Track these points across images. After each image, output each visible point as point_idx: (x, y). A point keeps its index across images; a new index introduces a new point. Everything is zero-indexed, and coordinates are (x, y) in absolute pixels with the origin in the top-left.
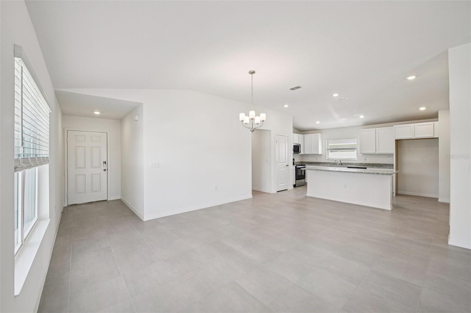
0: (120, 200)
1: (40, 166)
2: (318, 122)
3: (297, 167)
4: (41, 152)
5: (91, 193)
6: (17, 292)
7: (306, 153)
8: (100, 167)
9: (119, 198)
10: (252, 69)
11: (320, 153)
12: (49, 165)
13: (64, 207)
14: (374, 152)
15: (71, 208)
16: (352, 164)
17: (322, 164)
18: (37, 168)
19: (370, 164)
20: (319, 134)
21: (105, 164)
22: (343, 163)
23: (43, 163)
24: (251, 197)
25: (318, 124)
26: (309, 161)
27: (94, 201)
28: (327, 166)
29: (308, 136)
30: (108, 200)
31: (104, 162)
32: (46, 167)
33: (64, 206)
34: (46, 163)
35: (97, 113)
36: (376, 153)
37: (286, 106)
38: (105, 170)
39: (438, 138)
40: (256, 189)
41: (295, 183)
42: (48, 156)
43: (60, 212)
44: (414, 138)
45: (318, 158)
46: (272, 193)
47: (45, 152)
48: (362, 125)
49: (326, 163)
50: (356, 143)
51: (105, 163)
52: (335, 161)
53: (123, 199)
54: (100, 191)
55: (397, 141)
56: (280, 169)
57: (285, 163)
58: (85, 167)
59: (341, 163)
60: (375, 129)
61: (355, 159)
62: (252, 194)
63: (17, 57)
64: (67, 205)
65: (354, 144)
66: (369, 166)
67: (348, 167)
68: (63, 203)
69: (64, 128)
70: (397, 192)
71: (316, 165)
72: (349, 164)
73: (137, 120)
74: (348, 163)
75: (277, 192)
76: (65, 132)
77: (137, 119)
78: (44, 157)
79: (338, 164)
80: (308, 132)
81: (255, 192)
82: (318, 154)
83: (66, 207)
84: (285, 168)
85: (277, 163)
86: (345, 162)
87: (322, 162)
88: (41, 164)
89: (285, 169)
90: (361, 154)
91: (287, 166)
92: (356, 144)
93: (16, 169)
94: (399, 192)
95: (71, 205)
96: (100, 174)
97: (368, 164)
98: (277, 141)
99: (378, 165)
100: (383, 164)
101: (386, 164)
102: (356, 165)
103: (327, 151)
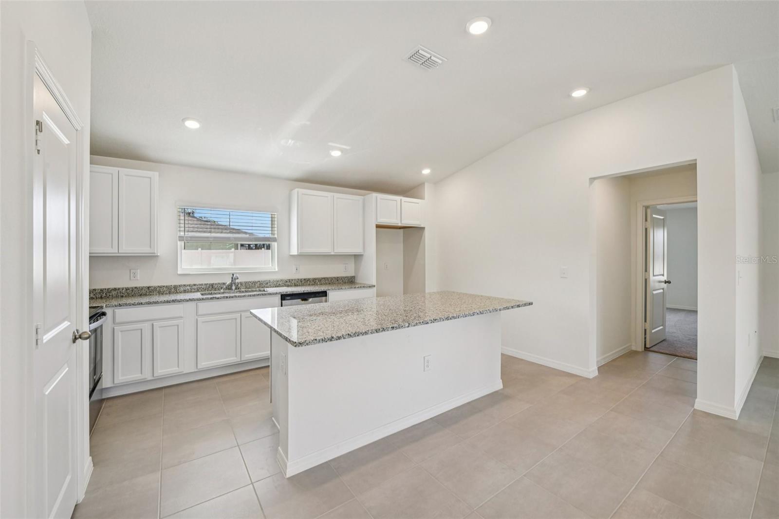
14: (327, 250)
19: (309, 280)
20: (157, 174)
36: (333, 253)
39: (424, 228)
44: (400, 225)
60: (329, 193)
61: (273, 268)
74: (255, 282)
86: (247, 281)
97: (305, 280)
100: (332, 278)
101: (338, 277)
102: (276, 287)
103: (179, 243)
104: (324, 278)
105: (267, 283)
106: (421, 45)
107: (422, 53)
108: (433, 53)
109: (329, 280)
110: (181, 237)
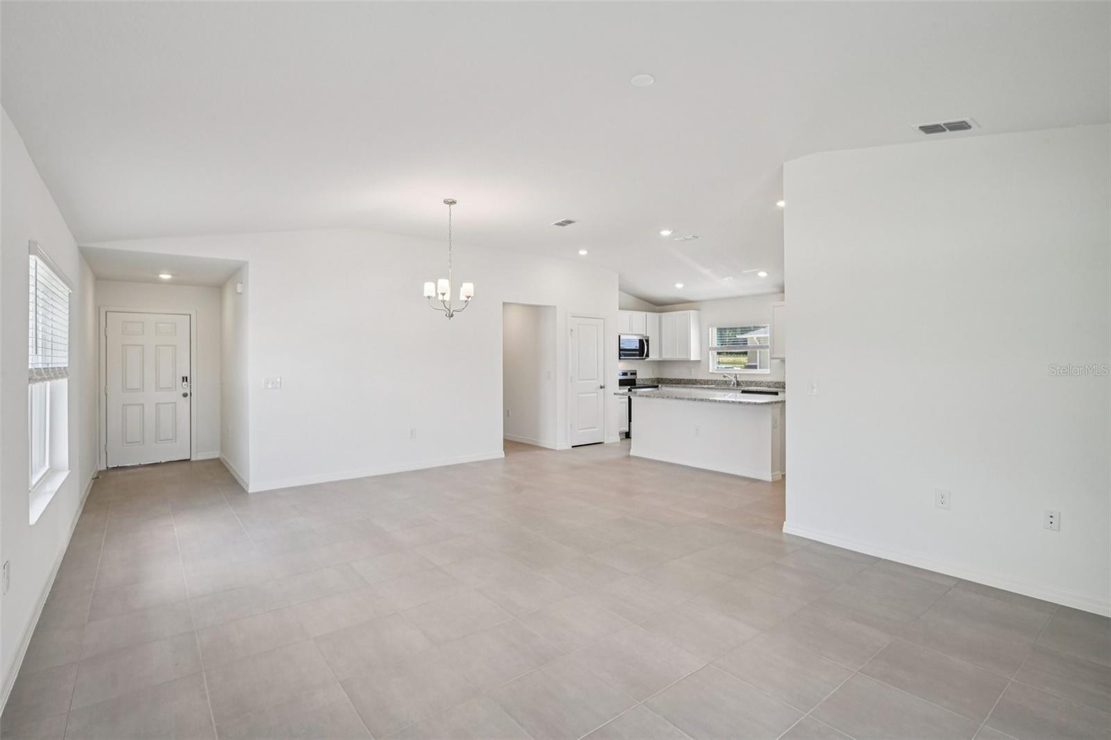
0: (218, 459)
1: (54, 381)
2: (679, 286)
4: (55, 360)
5: (156, 442)
6: (33, 518)
7: (666, 356)
8: (176, 389)
9: (217, 456)
10: (450, 197)
11: (694, 356)
12: (68, 381)
13: (100, 472)
15: (114, 473)
16: (757, 384)
17: (701, 384)
18: (48, 383)
20: (691, 311)
21: (185, 383)
22: (742, 381)
23: (59, 376)
24: (502, 455)
25: (678, 288)
26: (674, 378)
27: (163, 461)
28: (702, 388)
29: (667, 317)
30: (193, 459)
31: (183, 378)
32: (64, 382)
33: (99, 469)
34: (63, 377)
35: (165, 276)
37: (583, 253)
38: (185, 395)
40: (515, 437)
41: (627, 429)
42: (67, 365)
43: (91, 478)
45: (693, 370)
46: (558, 448)
47: (61, 360)
48: (774, 293)
49: (707, 381)
50: (768, 335)
51: (185, 379)
52: (725, 377)
53: (224, 459)
54: (176, 439)
56: (580, 395)
57: (596, 381)
58: (143, 390)
59: (738, 381)
62: (505, 448)
63: (32, 254)
64: (104, 468)
65: (764, 338)
67: (744, 392)
68: (98, 463)
69: (99, 308)
71: (679, 385)
72: (754, 384)
73: (240, 293)
74: (752, 382)
75: (573, 447)
76: (102, 315)
77: (239, 290)
78: (60, 368)
79: (732, 383)
80: (669, 307)
81: (511, 445)
82: (690, 361)
83: (104, 471)
84: (597, 393)
85: (571, 381)
86: (746, 380)
87: (701, 378)
88: (57, 377)
89: (595, 394)
90: (778, 361)
91: (601, 387)
92: (767, 338)
93: (31, 380)
95: (113, 468)
96: (175, 403)
98: (572, 330)
102: (767, 387)
103: (710, 352)
105: (761, 384)
110: (710, 349)
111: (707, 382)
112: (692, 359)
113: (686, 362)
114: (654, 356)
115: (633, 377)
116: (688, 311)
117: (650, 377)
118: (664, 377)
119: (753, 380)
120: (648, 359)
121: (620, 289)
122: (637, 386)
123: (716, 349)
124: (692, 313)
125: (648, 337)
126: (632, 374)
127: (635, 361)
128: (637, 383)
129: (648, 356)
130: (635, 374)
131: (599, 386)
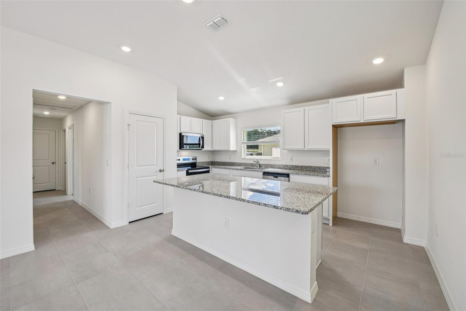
2: (221, 98)
3: (190, 171)
7: (216, 148)
11: (232, 148)
14: (301, 147)
16: (272, 166)
17: (237, 165)
19: (298, 166)
20: (231, 118)
22: (263, 164)
26: (221, 161)
36: (306, 149)
39: (405, 120)
44: (362, 121)
45: (232, 156)
52: (254, 161)
55: (336, 128)
56: (138, 179)
57: (154, 166)
60: (303, 108)
61: (279, 158)
66: (296, 170)
70: (337, 214)
71: (223, 166)
72: (270, 166)
75: (130, 223)
79: (256, 165)
80: (218, 117)
82: (230, 151)
84: (157, 175)
85: (129, 167)
86: (266, 163)
89: (154, 177)
90: (286, 151)
91: (161, 171)
94: (340, 215)
97: (295, 166)
99: (308, 169)
100: (315, 167)
101: (320, 167)
102: (279, 168)
103: (242, 145)
104: (309, 167)
105: (274, 166)
106: (203, 24)
107: (210, 25)
108: (212, 19)
109: (313, 168)
110: (243, 143)
111: (240, 164)
112: (231, 150)
113: (228, 151)
114: (207, 148)
115: (194, 161)
116: (229, 119)
117: (207, 161)
118: (216, 161)
119: (269, 164)
120: (203, 150)
121: (178, 100)
122: (197, 168)
123: (245, 143)
124: (231, 120)
125: (204, 135)
126: (193, 159)
127: (195, 150)
128: (197, 165)
129: (203, 148)
130: (196, 159)
131: (159, 170)
